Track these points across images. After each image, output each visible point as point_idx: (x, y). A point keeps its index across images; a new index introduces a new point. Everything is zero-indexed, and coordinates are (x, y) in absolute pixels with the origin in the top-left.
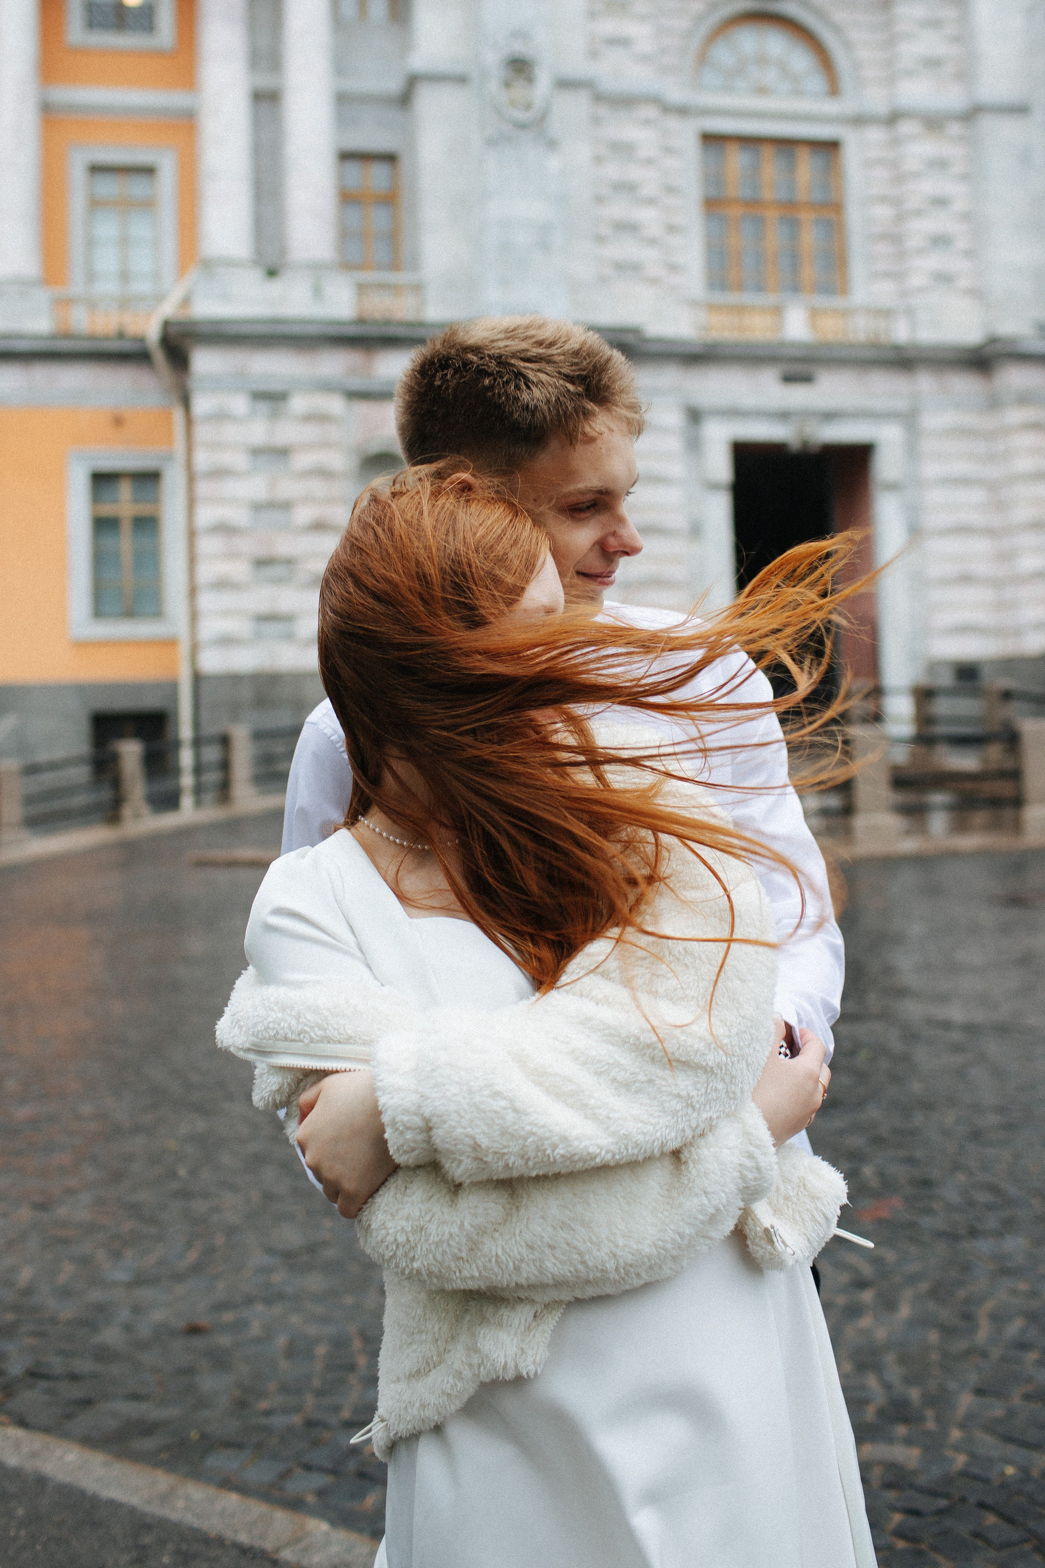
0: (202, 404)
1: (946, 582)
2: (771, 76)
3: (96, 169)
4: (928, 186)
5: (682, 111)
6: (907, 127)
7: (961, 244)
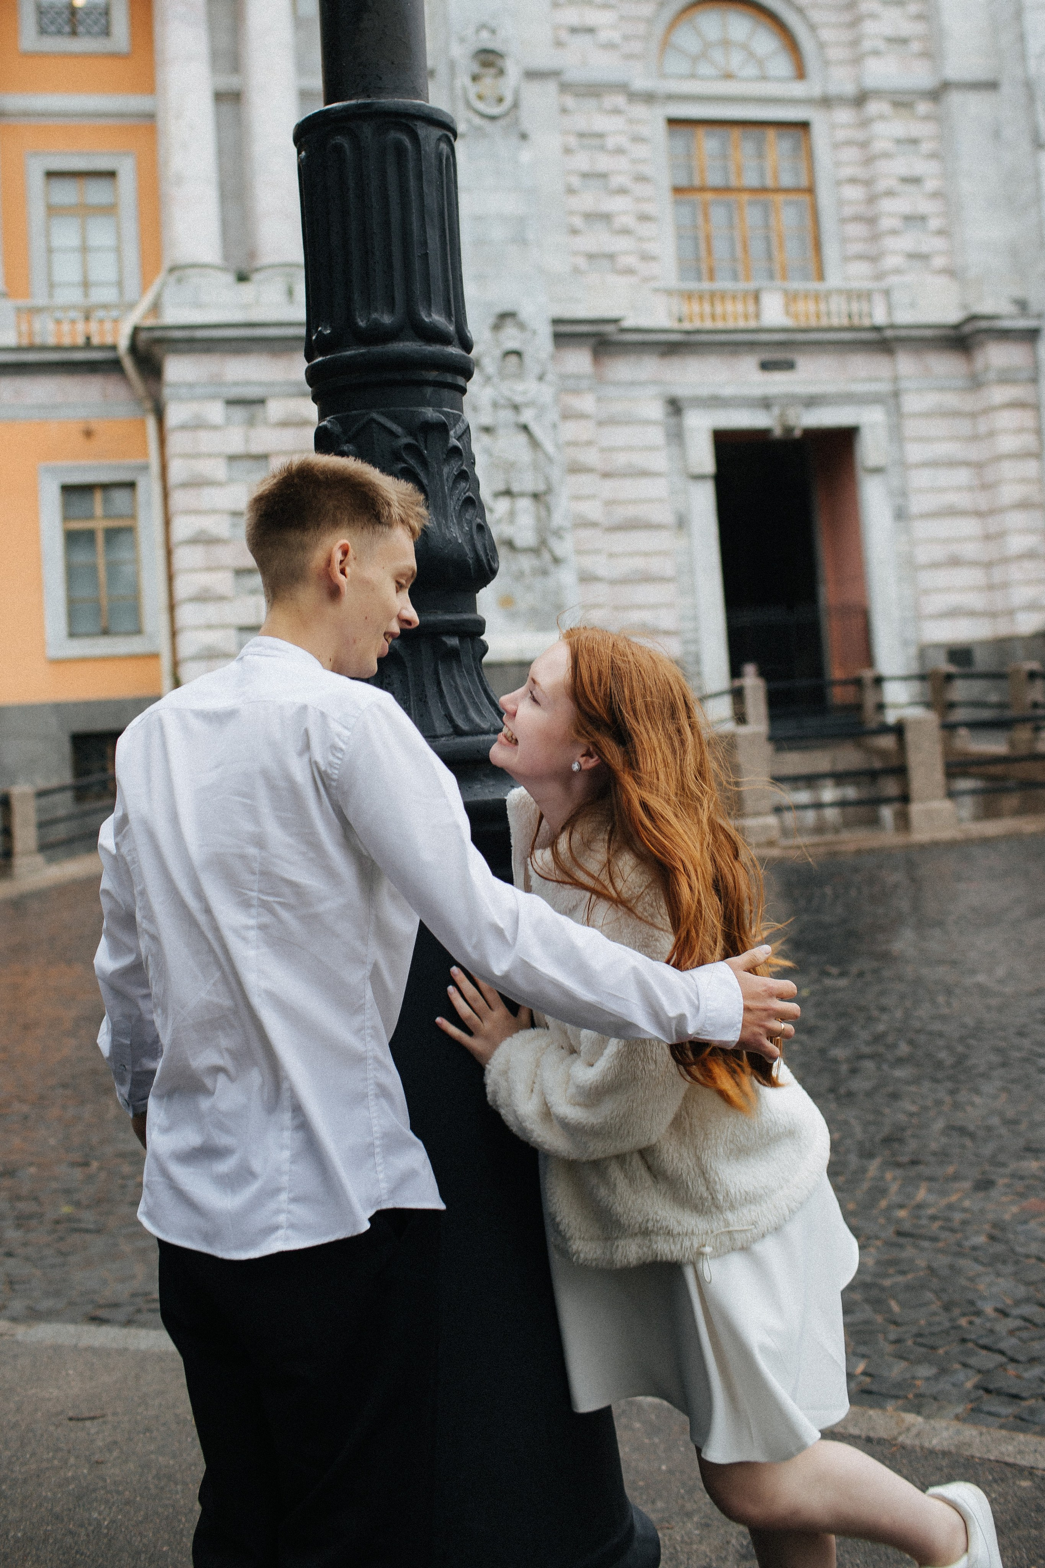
0: (175, 414)
1: (935, 565)
2: (736, 60)
3: (51, 175)
4: (900, 166)
5: (649, 98)
6: (874, 107)
7: (934, 223)
